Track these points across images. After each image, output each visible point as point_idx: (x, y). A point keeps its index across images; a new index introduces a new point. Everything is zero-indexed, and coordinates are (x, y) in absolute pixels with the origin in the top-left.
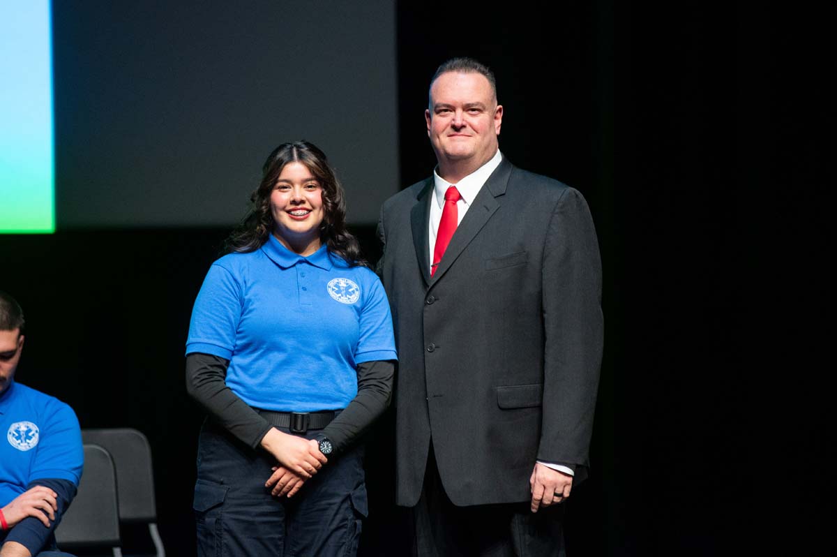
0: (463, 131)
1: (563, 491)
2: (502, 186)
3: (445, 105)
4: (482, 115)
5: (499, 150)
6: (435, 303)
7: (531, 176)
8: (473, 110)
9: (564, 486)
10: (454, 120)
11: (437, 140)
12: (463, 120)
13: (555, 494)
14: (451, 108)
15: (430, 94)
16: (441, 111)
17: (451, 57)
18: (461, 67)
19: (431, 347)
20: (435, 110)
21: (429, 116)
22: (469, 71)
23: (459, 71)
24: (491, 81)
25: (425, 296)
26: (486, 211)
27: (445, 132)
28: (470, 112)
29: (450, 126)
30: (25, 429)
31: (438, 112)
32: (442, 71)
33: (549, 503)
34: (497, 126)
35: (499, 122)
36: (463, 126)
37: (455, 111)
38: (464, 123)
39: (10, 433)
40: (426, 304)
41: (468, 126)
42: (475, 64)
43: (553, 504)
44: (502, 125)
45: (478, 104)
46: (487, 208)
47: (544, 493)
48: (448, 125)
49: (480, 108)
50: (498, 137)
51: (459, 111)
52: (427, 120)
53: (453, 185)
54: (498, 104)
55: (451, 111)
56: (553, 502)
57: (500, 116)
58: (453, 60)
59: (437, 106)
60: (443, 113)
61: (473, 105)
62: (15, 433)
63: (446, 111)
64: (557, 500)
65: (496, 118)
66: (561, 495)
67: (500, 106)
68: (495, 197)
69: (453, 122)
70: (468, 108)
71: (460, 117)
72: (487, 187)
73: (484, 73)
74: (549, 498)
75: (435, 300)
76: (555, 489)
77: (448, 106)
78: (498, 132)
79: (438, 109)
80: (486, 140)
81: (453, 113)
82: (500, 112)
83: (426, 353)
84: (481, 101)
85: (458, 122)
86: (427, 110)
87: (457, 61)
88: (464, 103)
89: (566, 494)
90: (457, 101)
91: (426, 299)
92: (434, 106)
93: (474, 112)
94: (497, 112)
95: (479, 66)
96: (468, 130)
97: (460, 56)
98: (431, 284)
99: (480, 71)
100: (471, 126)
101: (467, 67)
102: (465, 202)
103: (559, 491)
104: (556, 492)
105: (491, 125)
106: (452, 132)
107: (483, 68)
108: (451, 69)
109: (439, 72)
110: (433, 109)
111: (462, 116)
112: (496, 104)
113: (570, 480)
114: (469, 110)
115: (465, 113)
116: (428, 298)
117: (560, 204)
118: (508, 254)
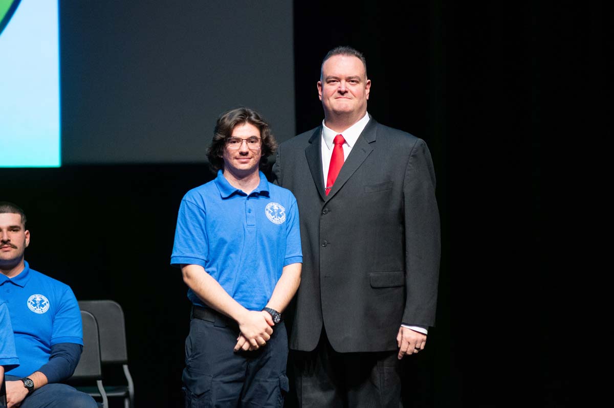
0: (346, 95)
1: (421, 345)
2: (373, 136)
3: (333, 77)
4: (358, 85)
5: (367, 113)
6: (329, 213)
8: (353, 81)
9: (421, 343)
10: (340, 87)
11: (328, 102)
12: (346, 88)
13: (415, 348)
14: (338, 80)
15: (322, 69)
16: (331, 81)
17: (337, 46)
18: (345, 52)
19: (324, 244)
21: (321, 85)
22: (350, 55)
23: (343, 54)
25: (321, 208)
27: (333, 96)
28: (351, 83)
29: (337, 92)
30: (40, 300)
31: (328, 82)
32: (331, 55)
33: (411, 353)
34: (366, 94)
35: (368, 91)
36: (346, 92)
37: (340, 81)
38: (347, 90)
39: (29, 302)
40: (322, 214)
41: (349, 92)
42: (354, 51)
43: (413, 354)
45: (356, 77)
46: (364, 151)
47: (408, 347)
48: (335, 91)
49: (358, 80)
50: (368, 101)
51: (343, 82)
52: (319, 88)
54: (368, 79)
55: (337, 82)
57: (369, 87)
58: (339, 48)
59: (328, 78)
60: (332, 83)
61: (352, 78)
62: (32, 302)
63: (334, 81)
64: (416, 351)
65: (366, 88)
66: (419, 348)
67: (369, 80)
68: (369, 143)
69: (339, 89)
70: (349, 80)
71: (343, 85)
72: (364, 135)
73: (359, 57)
74: (411, 350)
75: (329, 211)
76: (416, 344)
77: (336, 78)
78: (368, 98)
79: (329, 80)
80: (361, 103)
81: (339, 83)
82: (369, 84)
83: (321, 247)
84: (358, 75)
85: (343, 89)
86: (319, 82)
87: (341, 48)
88: (347, 76)
89: (422, 348)
90: (343, 74)
91: (322, 211)
92: (325, 78)
93: (353, 83)
94: (367, 85)
95: (356, 52)
96: (349, 95)
97: (343, 45)
98: (326, 201)
99: (357, 56)
100: (351, 92)
101: (348, 53)
102: (349, 146)
103: (418, 346)
104: (416, 346)
105: (364, 92)
106: (339, 95)
107: (358, 54)
108: (338, 53)
110: (325, 80)
111: (345, 85)
112: (367, 79)
113: (425, 337)
114: (349, 81)
115: (347, 83)
116: (324, 210)
117: (414, 149)
118: (381, 182)
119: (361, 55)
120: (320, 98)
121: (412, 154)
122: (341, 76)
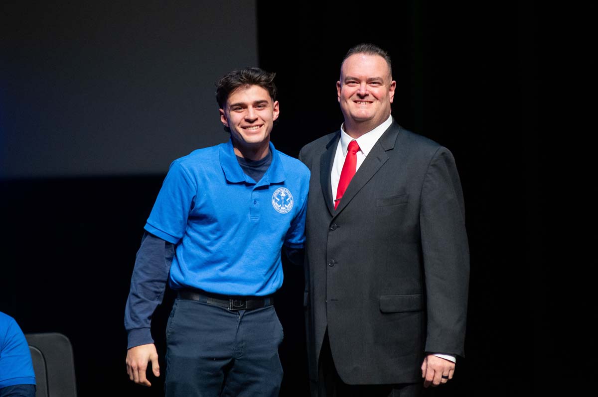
0: (366, 99)
1: (449, 374)
2: (391, 143)
3: (353, 78)
4: (381, 87)
5: (391, 115)
6: (337, 229)
7: (413, 136)
8: (374, 83)
9: (450, 371)
10: (359, 90)
11: (345, 105)
12: (366, 90)
13: (443, 377)
14: (357, 81)
15: (342, 69)
16: (350, 82)
18: (367, 50)
19: (331, 263)
20: (345, 81)
21: (340, 86)
22: (372, 54)
23: (364, 53)
24: (388, 62)
25: (329, 224)
26: (378, 161)
27: (351, 99)
28: (372, 85)
29: (356, 94)
31: (347, 83)
32: (351, 53)
33: (438, 383)
34: (391, 96)
35: (392, 93)
36: (367, 95)
37: (360, 83)
38: (367, 93)
40: (330, 230)
41: (370, 94)
42: (377, 49)
43: (441, 384)
44: (395, 96)
45: (378, 78)
46: (379, 159)
47: (434, 376)
48: (354, 94)
49: (380, 82)
50: (392, 104)
51: (364, 84)
52: (338, 89)
53: (355, 140)
54: (393, 80)
55: (357, 83)
56: (441, 383)
57: (393, 88)
58: (361, 45)
59: (347, 79)
60: (351, 84)
61: (374, 79)
63: (353, 82)
64: (444, 381)
65: (390, 90)
66: (447, 377)
67: (394, 81)
68: (386, 151)
69: (358, 92)
70: (370, 81)
71: (363, 88)
72: (380, 142)
73: (383, 56)
74: (438, 380)
75: (338, 227)
76: (443, 373)
77: (355, 79)
78: (391, 101)
79: (348, 81)
80: (384, 107)
81: (359, 85)
82: (394, 86)
83: (328, 267)
84: (380, 77)
85: (363, 92)
86: (339, 82)
88: (368, 78)
89: (450, 377)
90: (363, 76)
91: (330, 226)
92: (344, 78)
93: (374, 85)
94: (392, 86)
95: (380, 50)
96: (371, 98)
97: (367, 42)
98: (335, 215)
99: (380, 54)
100: (372, 94)
101: (371, 51)
102: (363, 153)
103: (445, 374)
104: (444, 375)
105: (387, 95)
106: (357, 98)
107: (382, 52)
108: (359, 51)
109: (349, 53)
110: (344, 81)
111: (366, 87)
112: (391, 80)
113: (453, 365)
114: (371, 83)
115: (368, 85)
116: (332, 226)
117: (435, 159)
118: (394, 195)
119: (385, 54)
120: (339, 100)
121: (432, 163)
122: (362, 77)
